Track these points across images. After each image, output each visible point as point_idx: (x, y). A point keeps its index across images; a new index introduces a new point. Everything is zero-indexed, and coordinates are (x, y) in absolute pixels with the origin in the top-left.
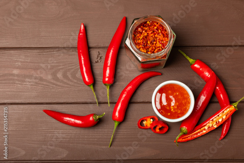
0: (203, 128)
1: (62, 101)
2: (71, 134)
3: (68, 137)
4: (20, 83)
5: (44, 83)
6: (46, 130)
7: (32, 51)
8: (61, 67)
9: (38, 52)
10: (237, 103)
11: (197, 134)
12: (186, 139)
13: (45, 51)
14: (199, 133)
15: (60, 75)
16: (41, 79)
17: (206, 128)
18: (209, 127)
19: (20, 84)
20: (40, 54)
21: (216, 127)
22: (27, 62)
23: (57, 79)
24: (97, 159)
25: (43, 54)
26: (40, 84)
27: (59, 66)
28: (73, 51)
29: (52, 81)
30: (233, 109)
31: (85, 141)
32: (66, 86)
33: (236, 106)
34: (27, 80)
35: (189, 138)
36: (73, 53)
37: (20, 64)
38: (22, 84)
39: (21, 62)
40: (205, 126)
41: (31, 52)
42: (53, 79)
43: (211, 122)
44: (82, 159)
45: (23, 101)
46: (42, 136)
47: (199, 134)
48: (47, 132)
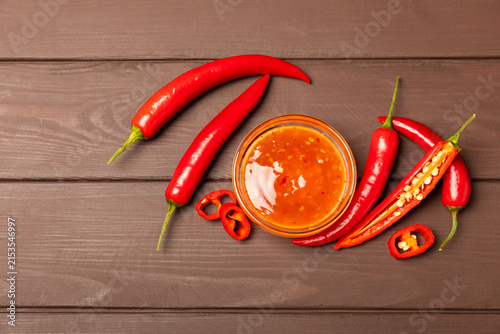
0: (394, 206)
1: (100, 175)
2: (117, 247)
3: (110, 254)
4: (7, 134)
5: (62, 135)
6: (60, 238)
7: (37, 66)
8: (100, 101)
9: (51, 69)
10: (458, 134)
11: (382, 222)
12: (361, 238)
13: (66, 66)
14: (386, 219)
15: (96, 119)
16: (54, 127)
17: (399, 204)
18: (406, 203)
19: (7, 137)
20: (55, 74)
21: (420, 198)
22: (25, 90)
23: (90, 127)
24: (175, 305)
25: (62, 74)
26: (51, 137)
27: (95, 98)
28: (126, 67)
29: (80, 131)
30: (450, 150)
31: (149, 264)
32: (110, 141)
33: (455, 142)
34: (24, 128)
35: (367, 235)
36: (128, 71)
37: (9, 94)
38: (12, 138)
39: (12, 89)
40: (396, 200)
41: (35, 68)
42: (82, 126)
43: (407, 188)
44: (142, 306)
45: (13, 175)
46: (53, 252)
47: (386, 223)
48: (65, 243)
